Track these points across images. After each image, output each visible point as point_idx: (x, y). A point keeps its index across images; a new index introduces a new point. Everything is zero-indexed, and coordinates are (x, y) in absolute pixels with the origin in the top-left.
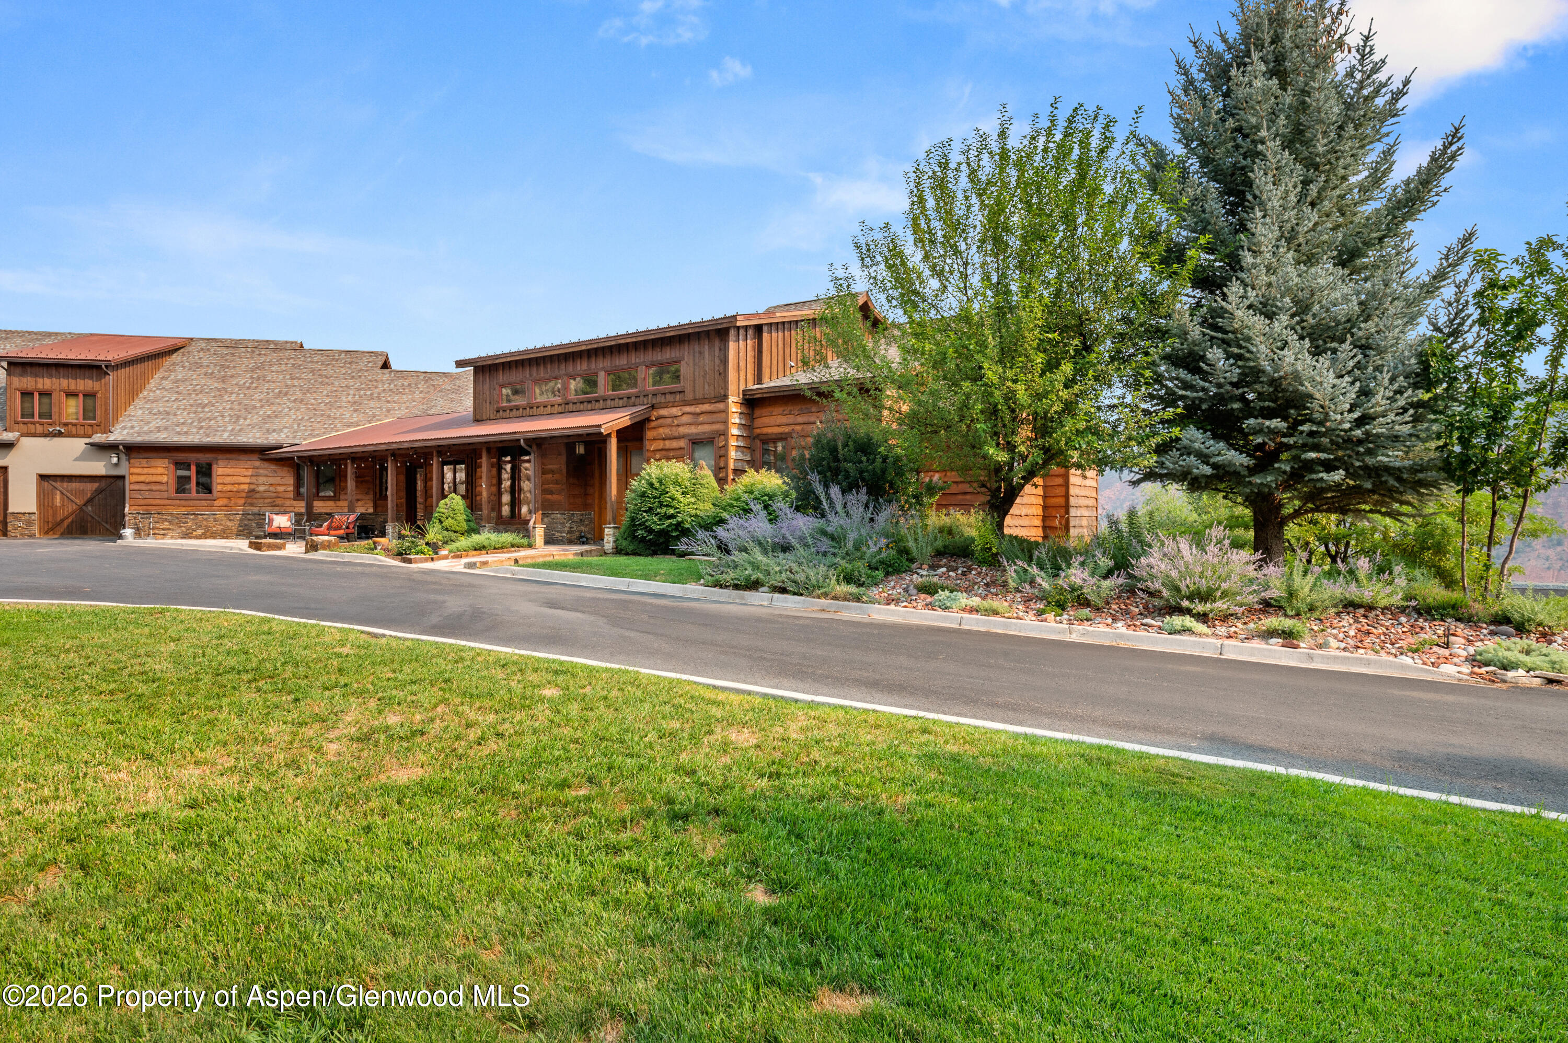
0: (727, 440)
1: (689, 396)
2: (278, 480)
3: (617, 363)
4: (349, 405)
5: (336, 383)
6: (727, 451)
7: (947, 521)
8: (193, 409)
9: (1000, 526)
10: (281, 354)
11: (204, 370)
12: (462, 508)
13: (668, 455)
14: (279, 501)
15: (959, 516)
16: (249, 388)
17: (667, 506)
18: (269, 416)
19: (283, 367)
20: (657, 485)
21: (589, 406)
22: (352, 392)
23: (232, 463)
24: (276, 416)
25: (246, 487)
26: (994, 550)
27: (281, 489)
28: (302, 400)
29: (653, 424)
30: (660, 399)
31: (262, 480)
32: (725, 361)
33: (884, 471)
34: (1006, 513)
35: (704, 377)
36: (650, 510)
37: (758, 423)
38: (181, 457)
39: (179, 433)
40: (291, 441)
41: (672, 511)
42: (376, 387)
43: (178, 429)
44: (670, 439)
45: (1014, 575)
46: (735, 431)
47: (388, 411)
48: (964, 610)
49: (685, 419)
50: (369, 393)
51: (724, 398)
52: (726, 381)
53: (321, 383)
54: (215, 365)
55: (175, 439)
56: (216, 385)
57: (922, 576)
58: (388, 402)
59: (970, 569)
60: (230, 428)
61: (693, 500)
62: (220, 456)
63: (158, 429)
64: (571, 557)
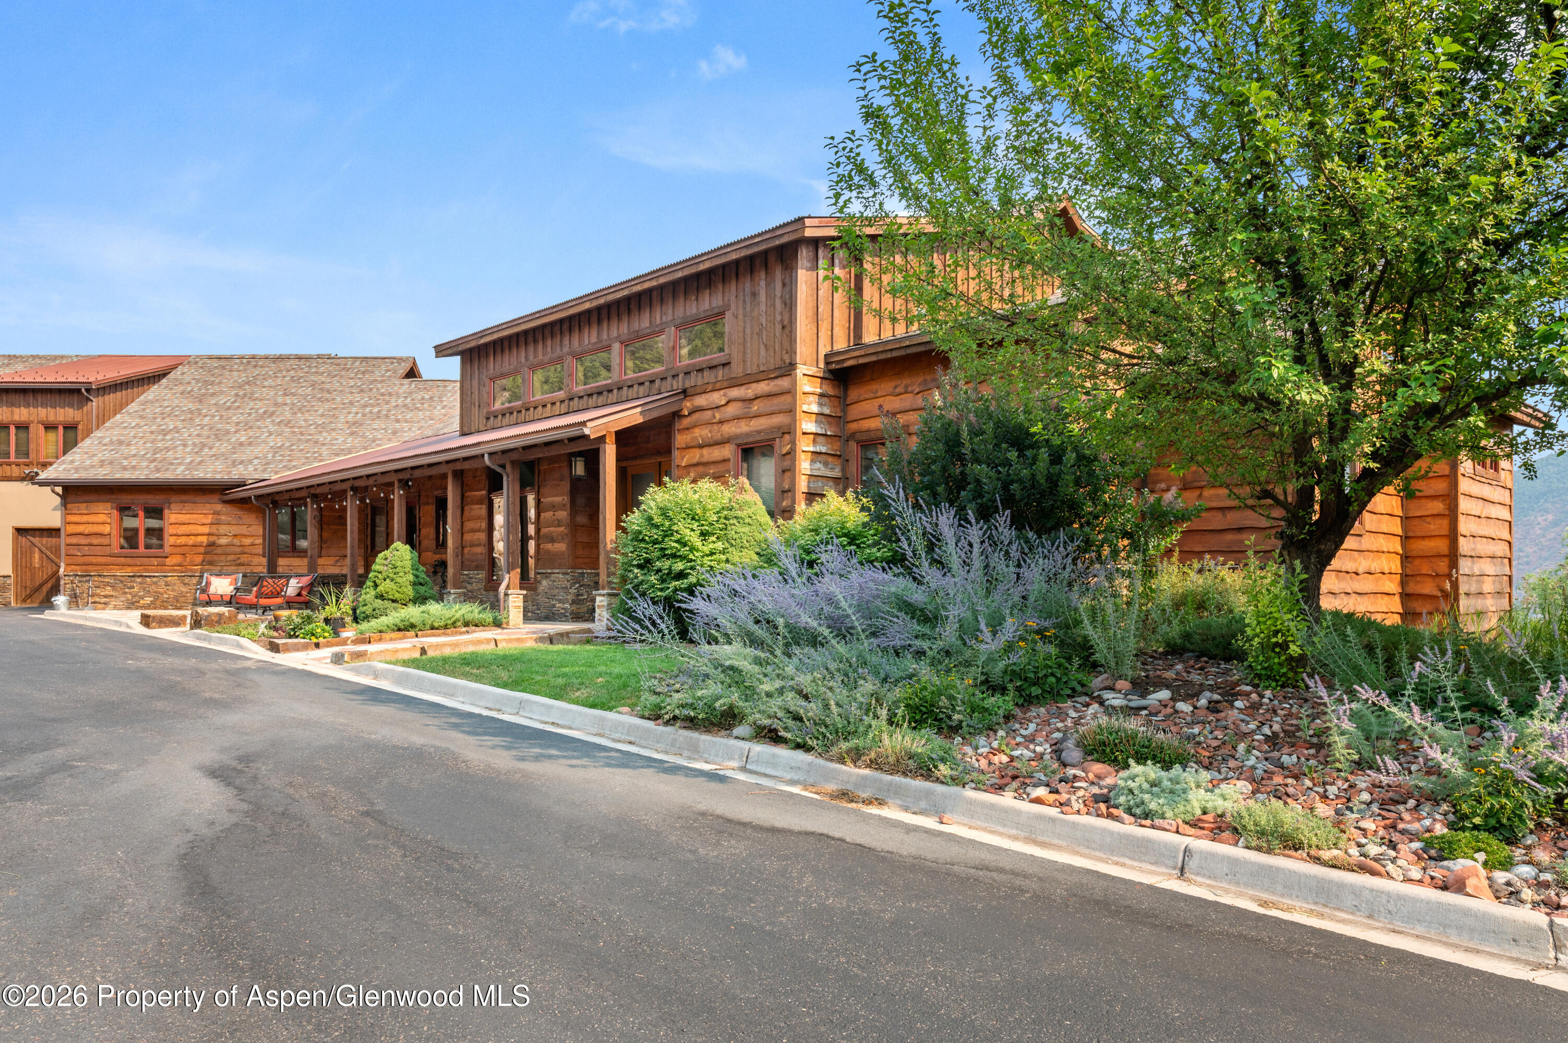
0: (793, 443)
1: (737, 370)
2: (243, 530)
3: (636, 326)
4: (345, 427)
5: (339, 399)
6: (794, 460)
7: (1195, 581)
8: (153, 437)
9: (1311, 591)
10: (281, 365)
11: (181, 388)
12: (408, 564)
13: (700, 470)
14: (244, 559)
15: (1224, 572)
16: (229, 408)
17: (674, 556)
18: (241, 444)
19: (279, 381)
20: (657, 520)
21: (601, 400)
22: (354, 410)
23: (188, 506)
24: (250, 444)
25: (204, 539)
26: (1294, 650)
27: (247, 541)
28: (289, 422)
29: (686, 422)
30: (694, 380)
31: (223, 529)
32: (790, 304)
33: (1053, 482)
34: (1325, 560)
35: (759, 334)
36: (645, 565)
37: (855, 411)
38: (126, 499)
39: (125, 468)
40: (258, 476)
41: (679, 566)
42: (387, 403)
43: (125, 463)
44: (710, 445)
45: (1347, 725)
46: (810, 426)
47: (395, 433)
48: (1194, 824)
49: (732, 410)
50: (376, 410)
51: (788, 369)
52: (792, 339)
53: (319, 399)
54: (198, 381)
55: (118, 476)
56: (190, 406)
57: (1110, 711)
58: (398, 421)
59: (1230, 694)
60: (188, 460)
61: (720, 545)
62: (174, 498)
63: (102, 463)
64: (531, 644)
